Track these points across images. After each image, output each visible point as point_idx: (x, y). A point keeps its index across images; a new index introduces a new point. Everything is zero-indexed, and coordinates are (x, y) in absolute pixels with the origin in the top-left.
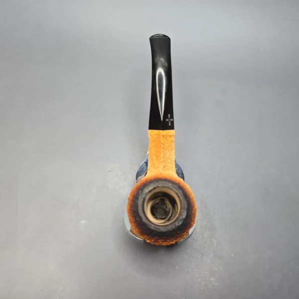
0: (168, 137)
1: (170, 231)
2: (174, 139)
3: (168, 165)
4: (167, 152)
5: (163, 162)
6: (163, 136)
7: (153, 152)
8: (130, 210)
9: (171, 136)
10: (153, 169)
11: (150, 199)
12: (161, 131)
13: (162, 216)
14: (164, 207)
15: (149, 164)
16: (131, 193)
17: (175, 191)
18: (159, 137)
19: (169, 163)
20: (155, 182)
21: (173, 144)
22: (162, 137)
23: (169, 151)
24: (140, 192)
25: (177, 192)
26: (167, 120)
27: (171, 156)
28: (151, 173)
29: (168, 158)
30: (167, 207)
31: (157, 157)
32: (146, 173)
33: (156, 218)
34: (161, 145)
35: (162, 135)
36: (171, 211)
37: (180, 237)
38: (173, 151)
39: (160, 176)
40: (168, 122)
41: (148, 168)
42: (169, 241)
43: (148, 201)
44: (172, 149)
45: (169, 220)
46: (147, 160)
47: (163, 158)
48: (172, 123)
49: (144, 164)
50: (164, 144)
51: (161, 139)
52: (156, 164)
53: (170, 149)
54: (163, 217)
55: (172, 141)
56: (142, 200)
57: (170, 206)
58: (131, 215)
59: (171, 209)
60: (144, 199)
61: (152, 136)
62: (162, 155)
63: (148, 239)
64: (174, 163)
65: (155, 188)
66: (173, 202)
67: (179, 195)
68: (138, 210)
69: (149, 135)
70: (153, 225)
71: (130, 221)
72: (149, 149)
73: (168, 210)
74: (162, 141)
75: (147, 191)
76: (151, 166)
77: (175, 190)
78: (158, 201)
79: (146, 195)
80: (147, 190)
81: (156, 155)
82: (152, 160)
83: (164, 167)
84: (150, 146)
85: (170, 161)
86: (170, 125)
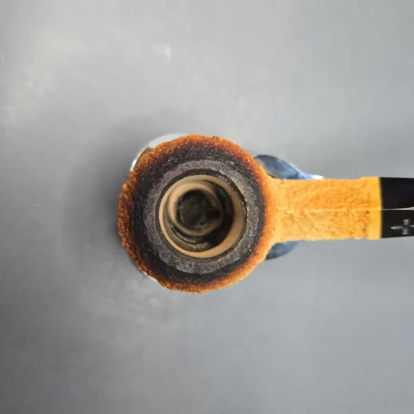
0: (362, 225)
1: (145, 237)
2: (358, 237)
3: (295, 226)
4: (326, 222)
5: (302, 213)
6: (368, 212)
7: (324, 191)
8: (191, 142)
9: (364, 230)
10: (283, 192)
11: (217, 188)
12: (379, 208)
13: (184, 215)
14: (203, 219)
15: (294, 182)
16: (230, 144)
17: (236, 244)
18: (363, 202)
19: (300, 228)
20: (255, 198)
21: (344, 237)
22: (365, 210)
23: (329, 227)
24: (232, 163)
25: (236, 249)
26: (406, 221)
27: (317, 233)
28: (275, 187)
29: (312, 225)
30: (202, 224)
31: (315, 201)
32: (273, 177)
33: (179, 203)
34: (344, 210)
35: (370, 209)
36: (195, 234)
37: (137, 259)
38: (328, 237)
39: (269, 209)
40: (401, 223)
41: (285, 180)
42: (127, 234)
43: (211, 183)
44: (333, 233)
45: (176, 230)
46: (303, 178)
47: (313, 214)
48: (398, 234)
49: (293, 173)
50: (347, 215)
51: (359, 210)
52: (296, 199)
53: (334, 230)
54: (182, 218)
55: (351, 233)
56: (213, 169)
57: (205, 231)
58: (179, 144)
59: (200, 234)
60: (215, 173)
61: (364, 186)
62: (319, 211)
63: (129, 187)
64: (298, 239)
65: (242, 197)
66: (213, 240)
67: (228, 256)
68: (190, 159)
69: (364, 178)
70: (157, 195)
71: (167, 145)
72: (330, 180)
73: (198, 226)
74: (353, 211)
75: (234, 180)
76: (292, 187)
77: (240, 244)
78: (214, 204)
79: (226, 177)
80: (236, 178)
81: (318, 198)
82: (306, 189)
83: (291, 216)
84: (338, 183)
85: (305, 229)
86: (393, 228)
